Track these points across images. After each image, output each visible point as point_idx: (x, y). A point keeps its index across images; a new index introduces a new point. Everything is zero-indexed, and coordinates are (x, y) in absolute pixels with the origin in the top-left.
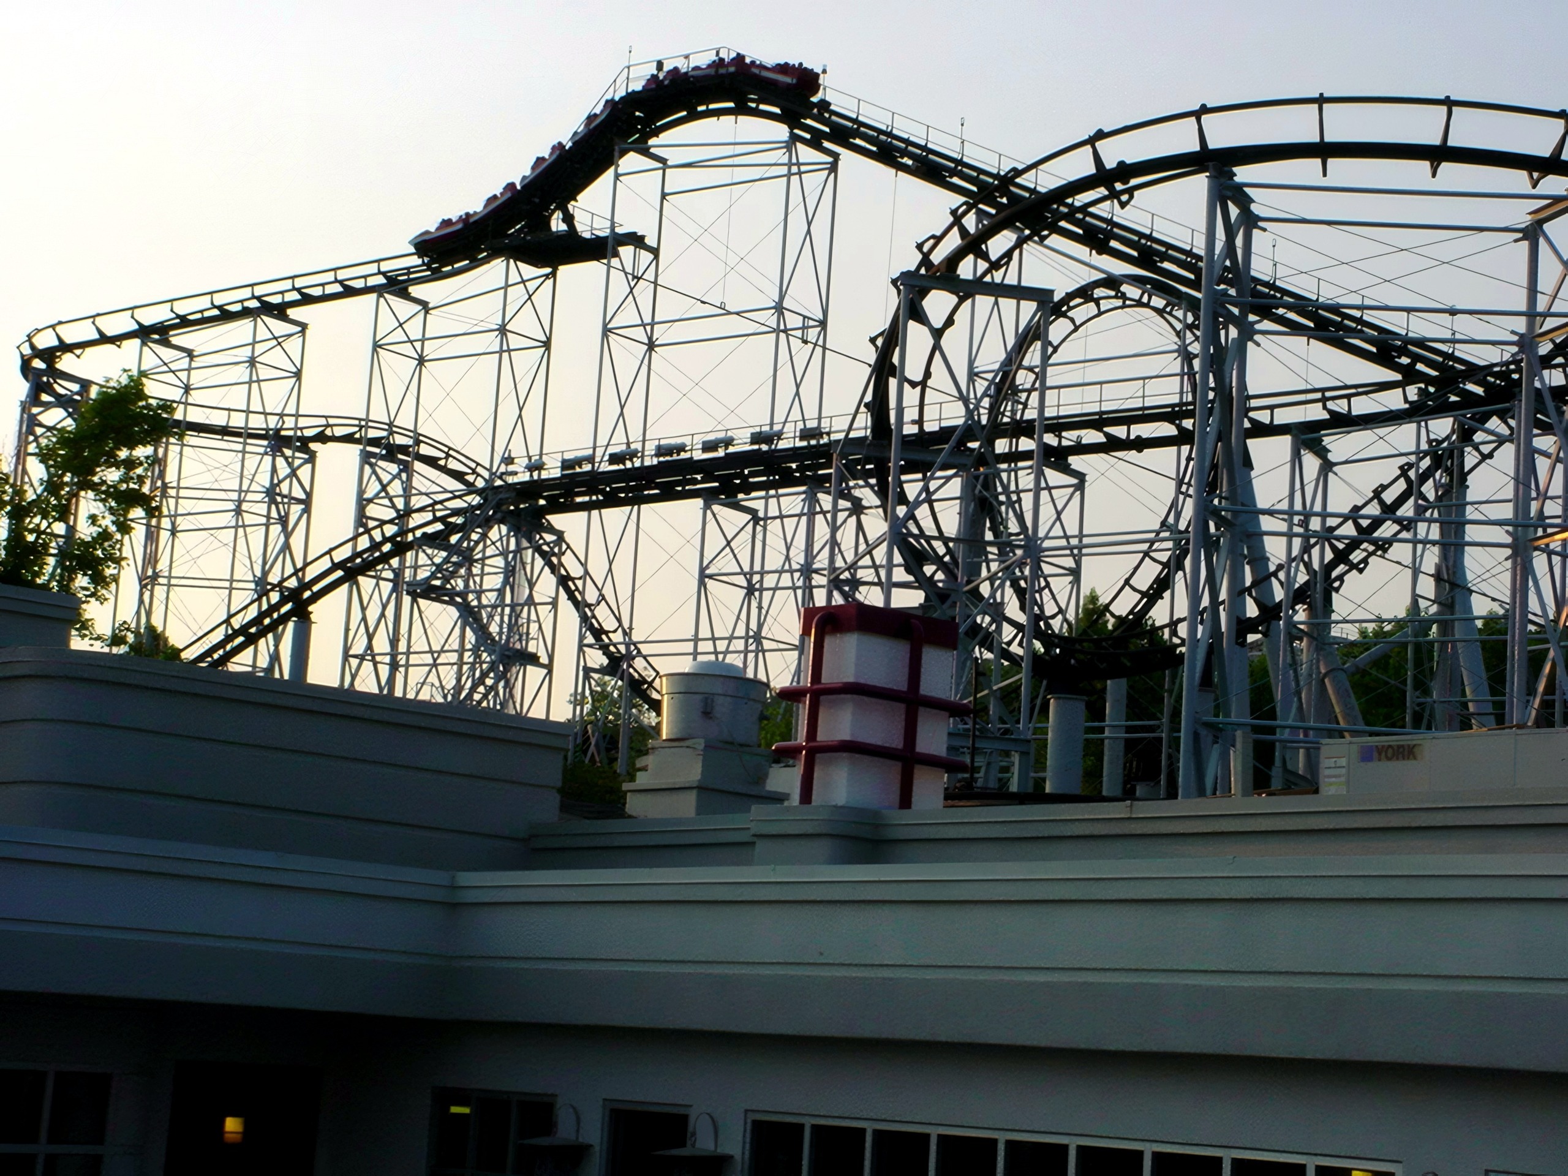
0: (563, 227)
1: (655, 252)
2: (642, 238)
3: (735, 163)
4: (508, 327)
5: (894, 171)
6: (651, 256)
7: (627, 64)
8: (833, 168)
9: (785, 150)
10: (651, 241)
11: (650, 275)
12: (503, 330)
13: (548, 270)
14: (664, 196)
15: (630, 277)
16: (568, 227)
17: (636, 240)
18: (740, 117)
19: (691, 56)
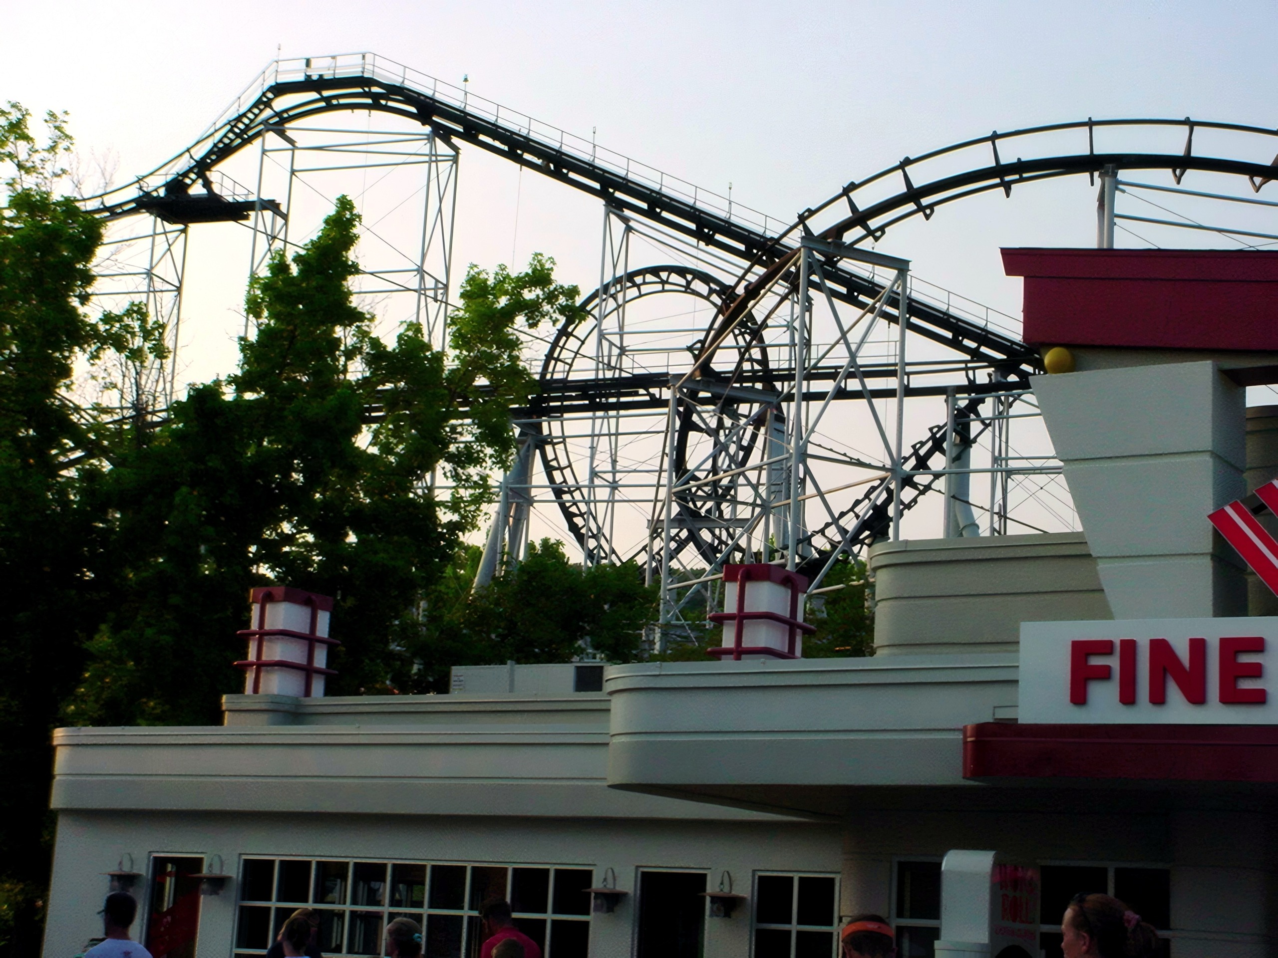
0: (204, 191)
1: (285, 217)
2: (278, 205)
3: (369, 150)
4: (154, 272)
5: (519, 165)
6: (284, 221)
7: (276, 59)
8: (455, 160)
9: (426, 141)
10: (283, 209)
11: (281, 236)
12: (149, 274)
13: (181, 226)
14: (293, 172)
15: (270, 238)
16: (208, 191)
17: (272, 206)
18: (372, 112)
19: (338, 58)
